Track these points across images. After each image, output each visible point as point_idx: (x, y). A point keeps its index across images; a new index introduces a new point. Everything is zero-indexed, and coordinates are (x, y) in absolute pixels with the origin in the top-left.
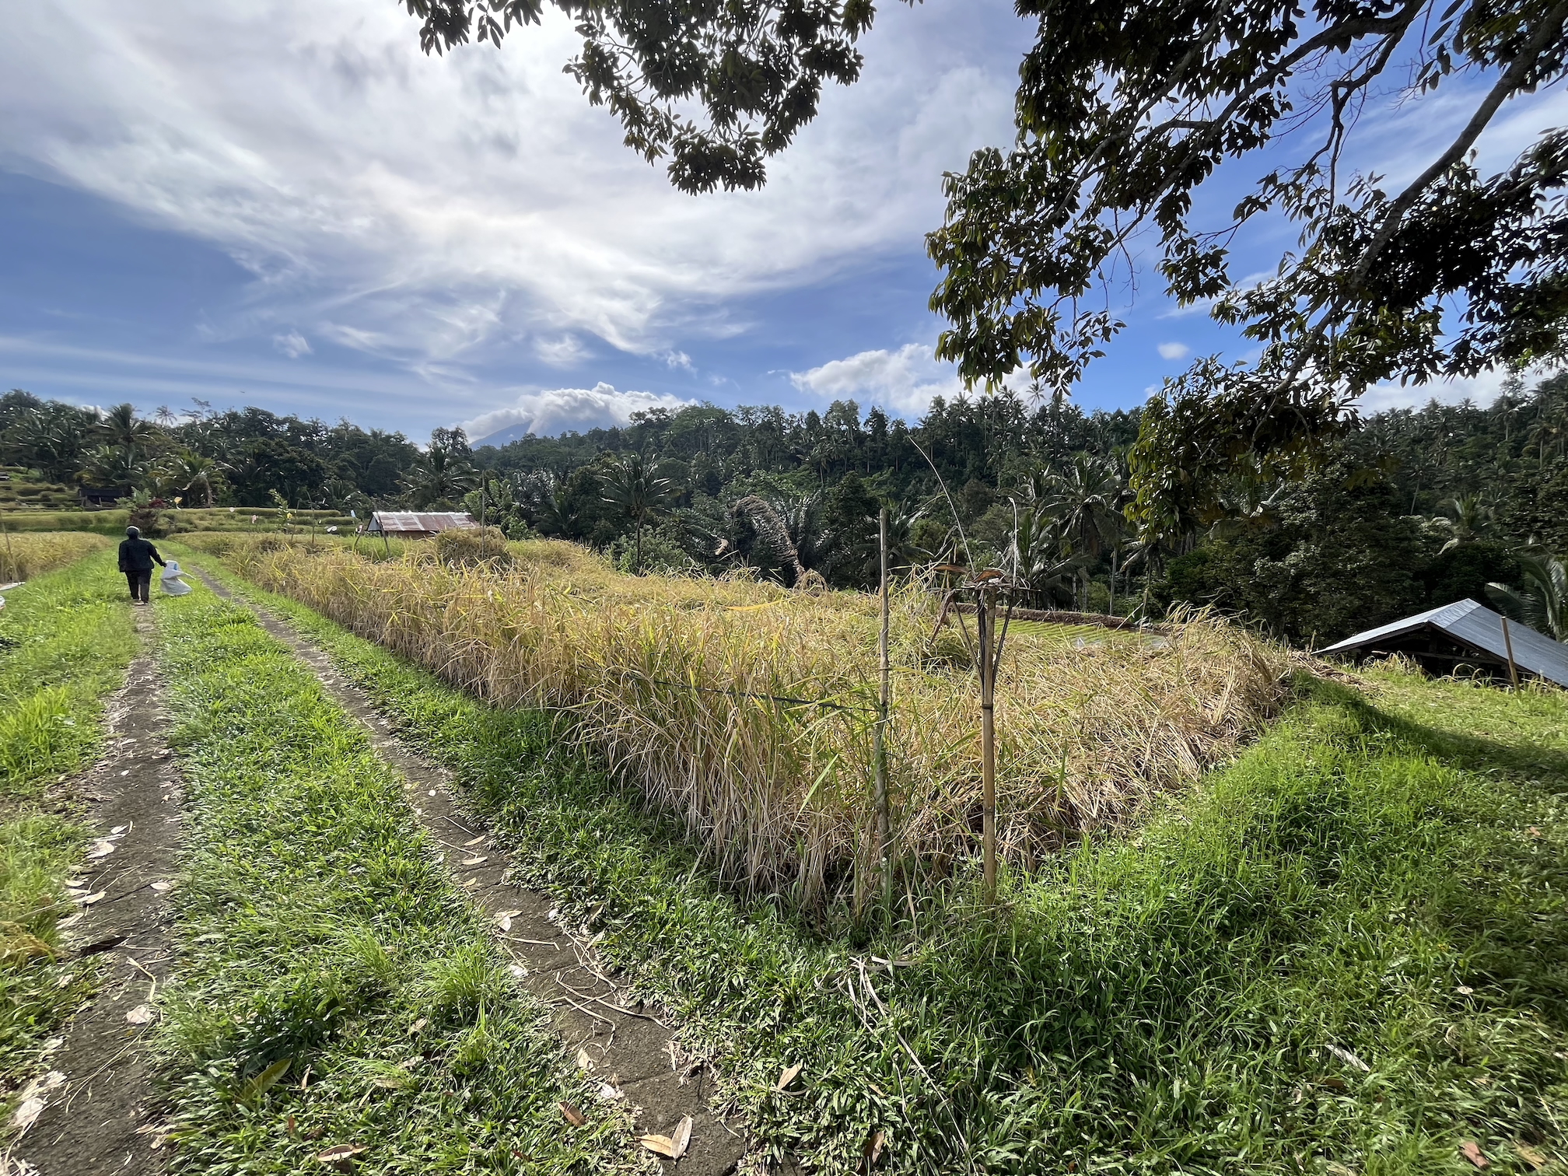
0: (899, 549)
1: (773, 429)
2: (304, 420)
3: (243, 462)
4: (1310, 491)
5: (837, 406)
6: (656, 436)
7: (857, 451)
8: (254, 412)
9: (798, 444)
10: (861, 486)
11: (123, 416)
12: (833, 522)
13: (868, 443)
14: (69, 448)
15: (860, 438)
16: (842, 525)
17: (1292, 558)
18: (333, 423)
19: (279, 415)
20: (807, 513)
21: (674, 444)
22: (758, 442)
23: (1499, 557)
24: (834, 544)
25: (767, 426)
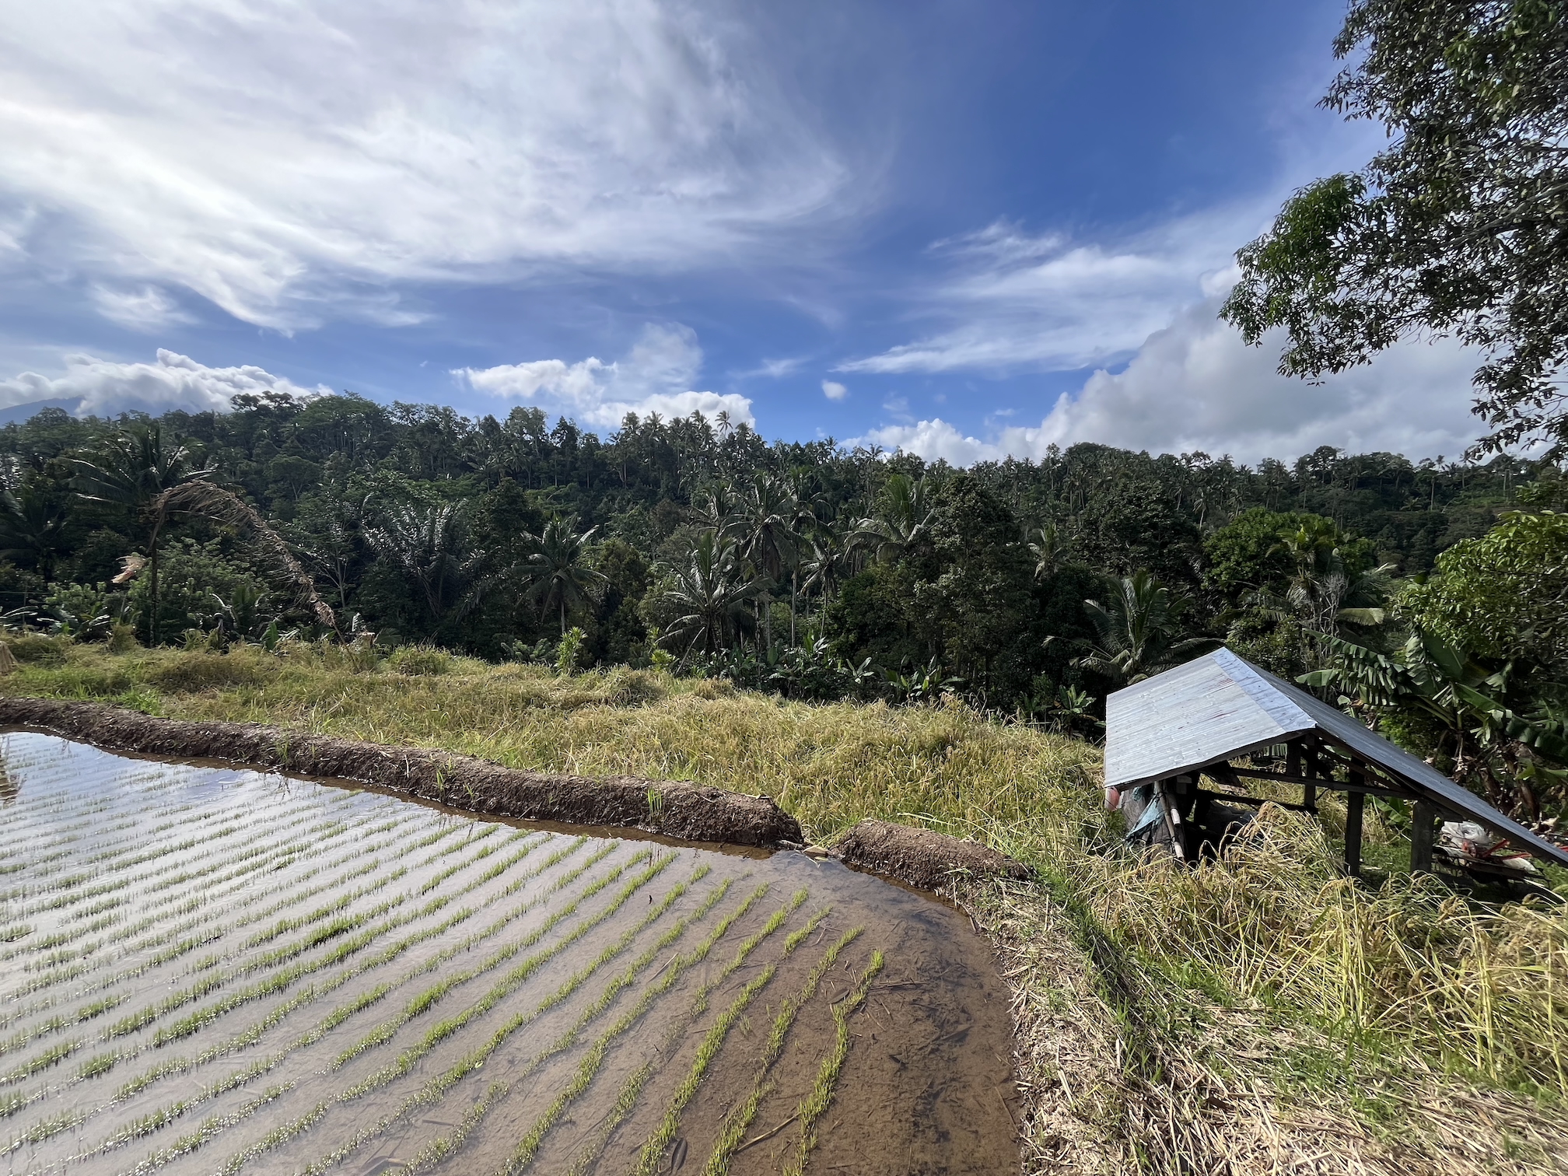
4: (954, 517)
5: (518, 414)
6: (274, 428)
9: (471, 450)
13: (555, 456)
15: (546, 450)
16: (495, 542)
17: (943, 580)
21: (298, 438)
22: (420, 445)
24: (485, 566)
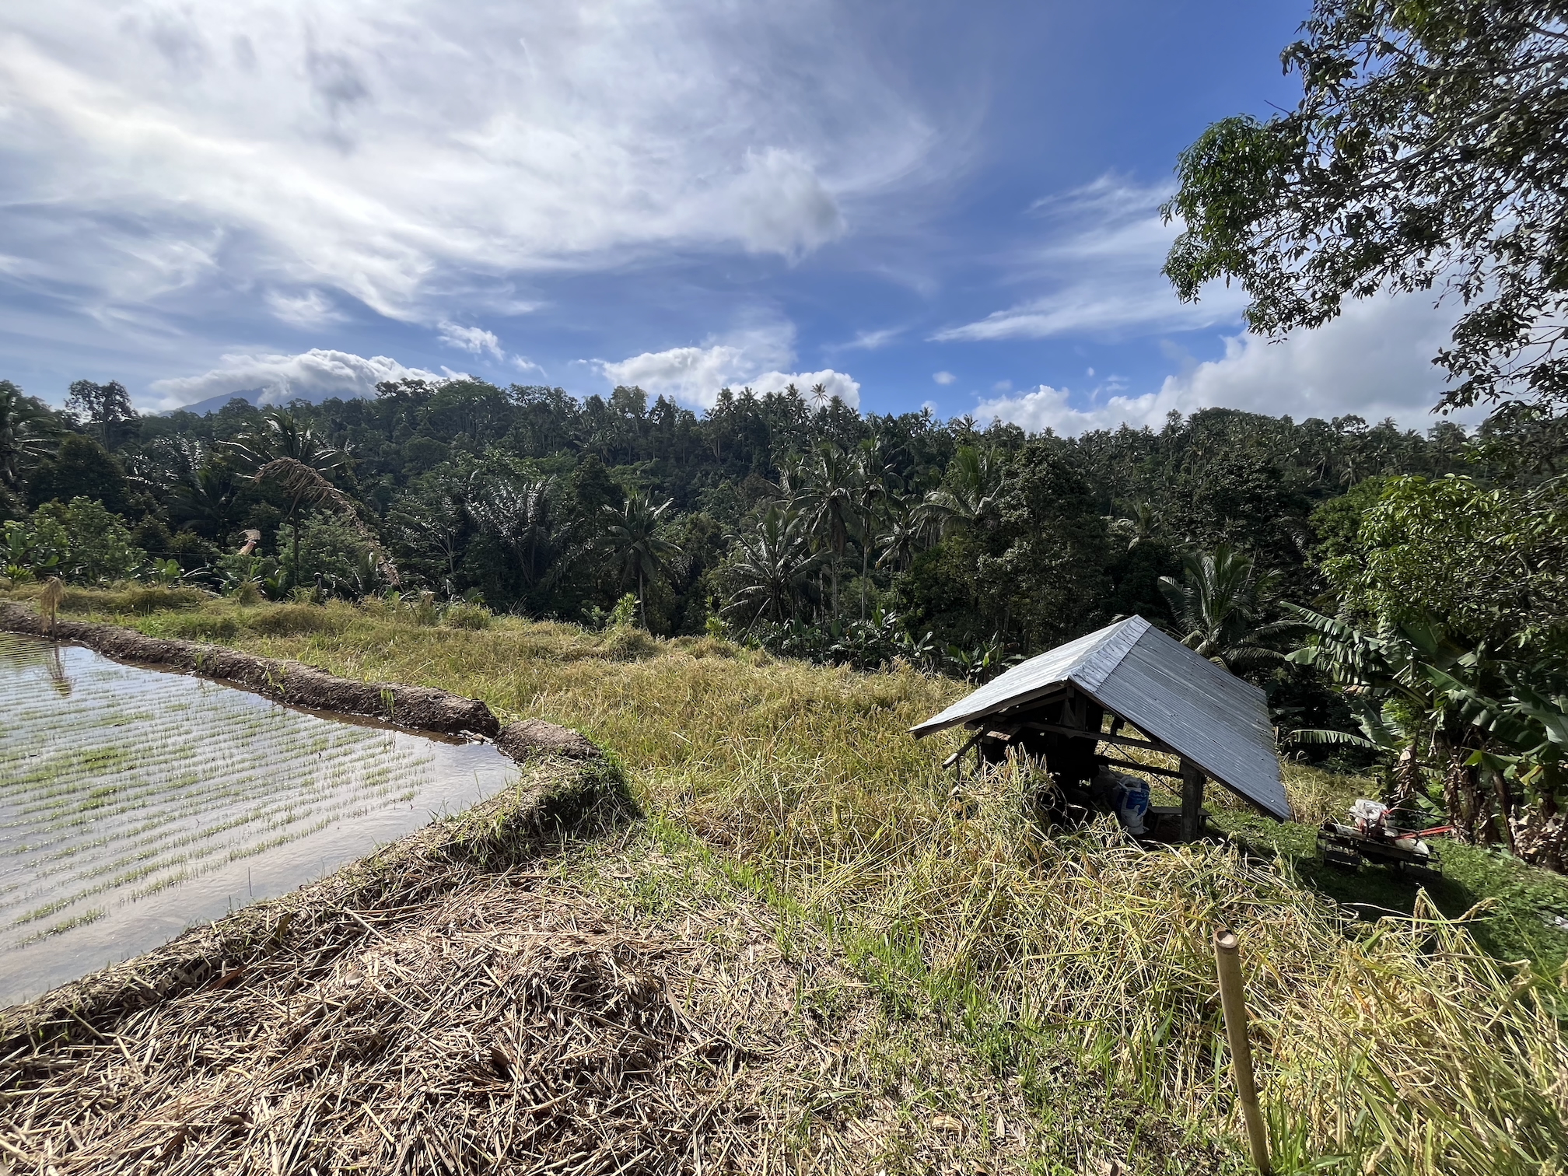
5: (620, 392)
6: (410, 411)
7: (642, 441)
9: (577, 429)
12: (570, 511)
13: (653, 433)
15: (646, 427)
16: (580, 515)
17: (1009, 554)
21: (432, 422)
22: (532, 425)
23: (1168, 554)
25: (543, 407)
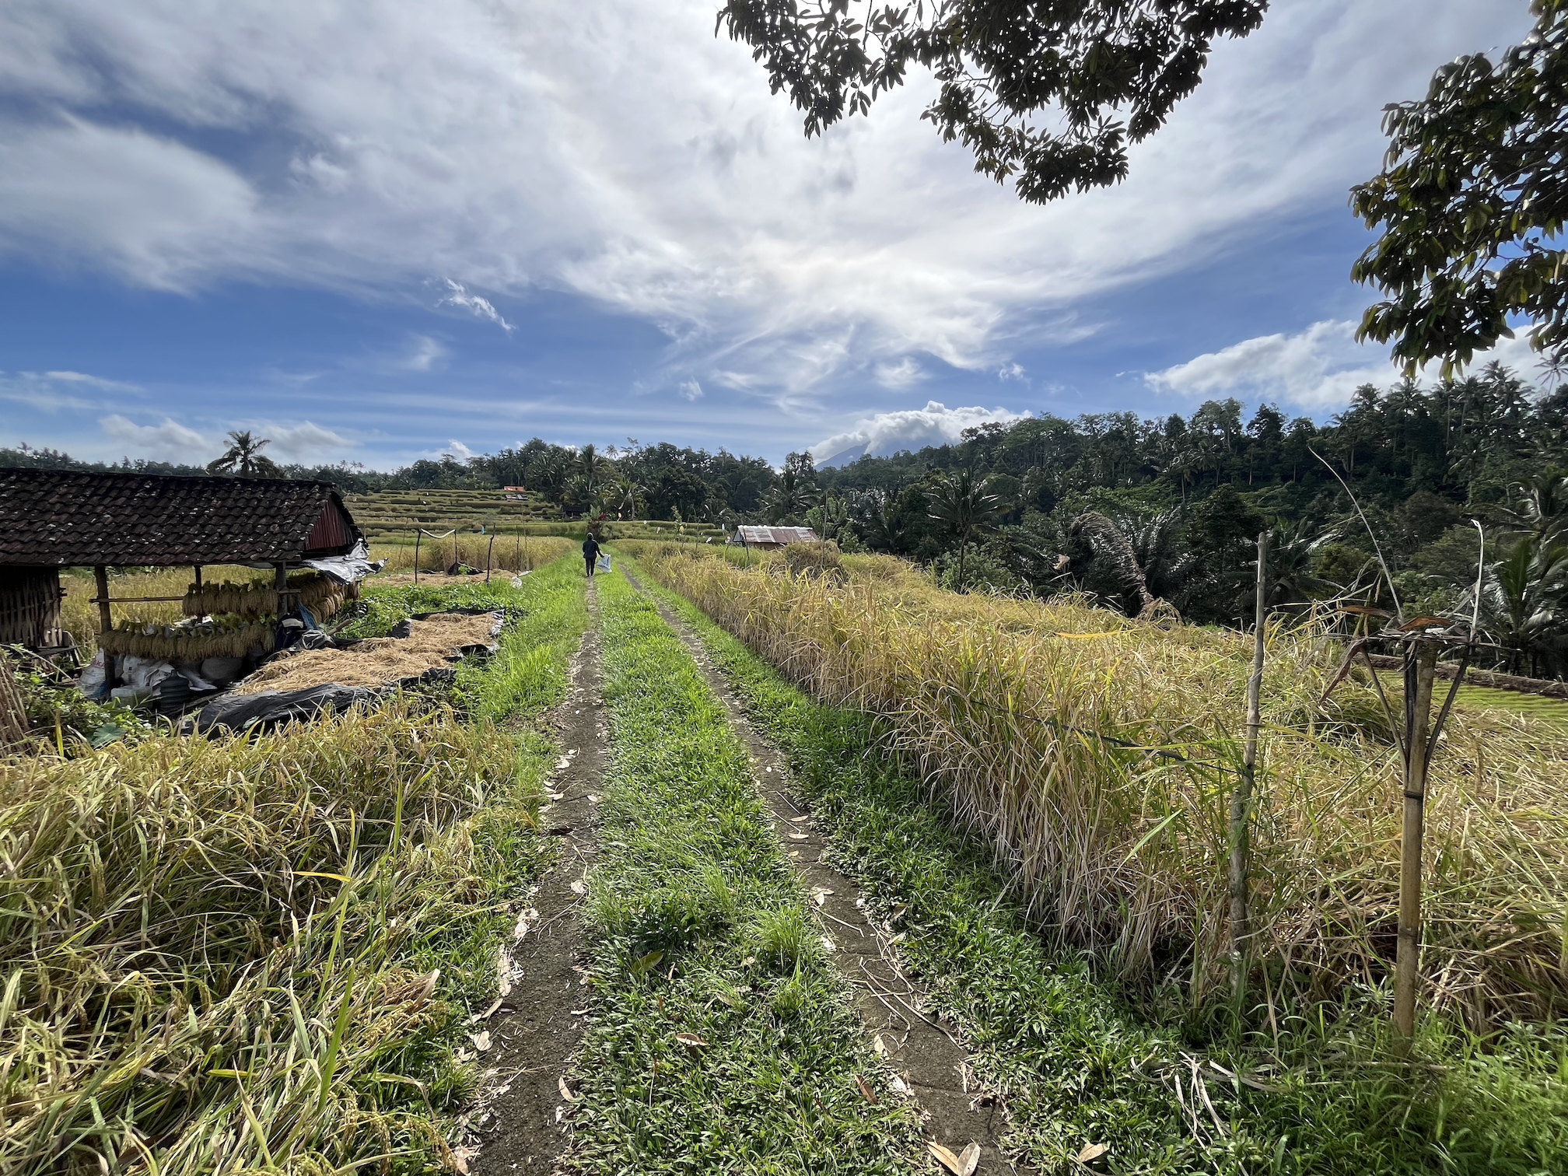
0: (1292, 580)
1: (1123, 439)
2: (696, 451)
3: (654, 486)
5: (1209, 408)
6: (988, 451)
7: (1236, 460)
8: (664, 446)
9: (1153, 454)
10: (1238, 501)
11: (589, 452)
12: (1195, 543)
13: (1252, 450)
14: (559, 478)
15: (1241, 444)
16: (1208, 547)
18: (714, 453)
19: (680, 447)
20: (1160, 533)
21: (1007, 460)
22: (1103, 453)
24: (1196, 570)
25: (1115, 436)
